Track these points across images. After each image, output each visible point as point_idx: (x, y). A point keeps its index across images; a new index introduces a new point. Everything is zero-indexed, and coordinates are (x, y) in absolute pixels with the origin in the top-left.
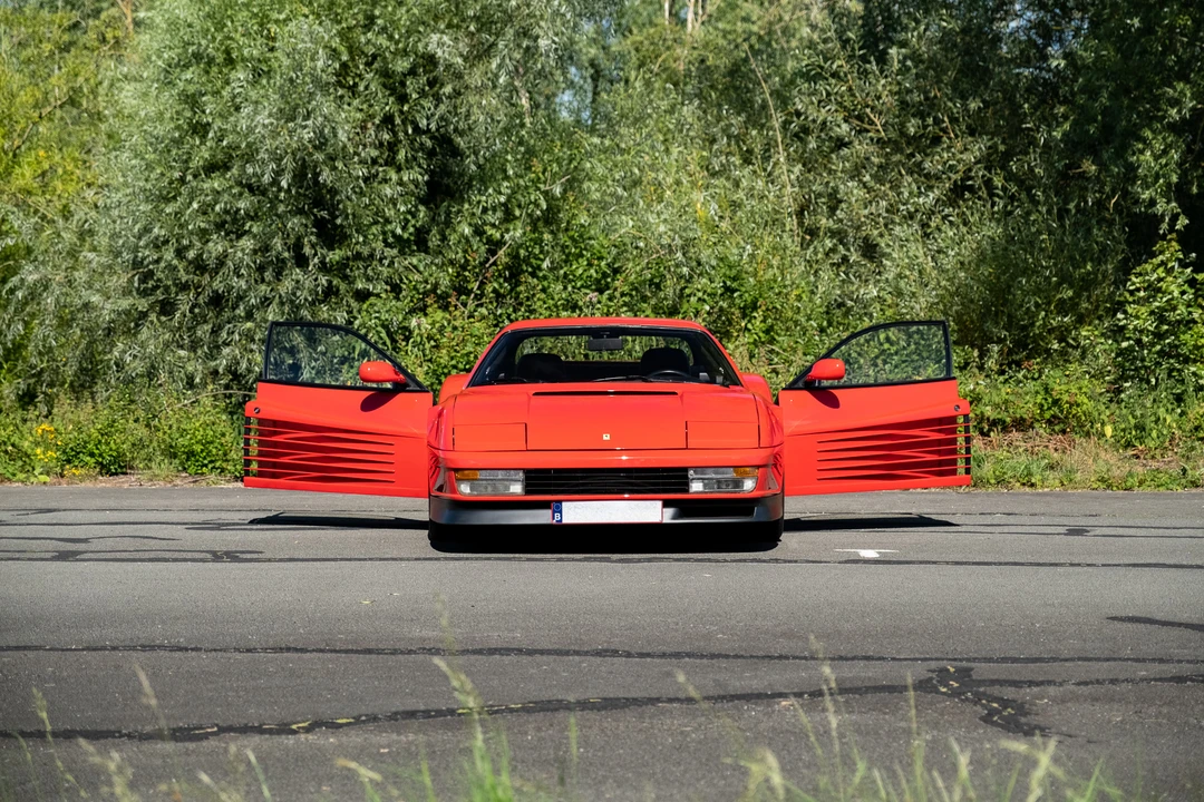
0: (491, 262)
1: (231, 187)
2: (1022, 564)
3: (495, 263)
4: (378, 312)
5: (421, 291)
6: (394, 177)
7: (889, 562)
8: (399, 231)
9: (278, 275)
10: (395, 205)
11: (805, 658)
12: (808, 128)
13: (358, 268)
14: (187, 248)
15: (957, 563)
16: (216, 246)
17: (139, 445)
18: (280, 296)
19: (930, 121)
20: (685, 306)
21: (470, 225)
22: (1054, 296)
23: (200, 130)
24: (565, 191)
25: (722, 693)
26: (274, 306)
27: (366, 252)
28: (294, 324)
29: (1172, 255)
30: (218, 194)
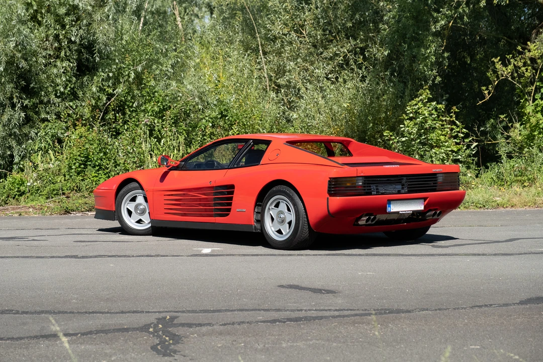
0: (108, 104)
3: (110, 104)
4: (50, 129)
5: (74, 118)
6: (58, 63)
7: (212, 255)
8: (62, 90)
9: (3, 112)
10: (60, 77)
11: (103, 313)
13: (42, 108)
15: (244, 255)
18: (3, 122)
19: (327, 33)
20: (200, 124)
21: (97, 87)
24: (143, 70)
25: (39, 334)
27: (46, 100)
28: (10, 135)
29: (426, 96)
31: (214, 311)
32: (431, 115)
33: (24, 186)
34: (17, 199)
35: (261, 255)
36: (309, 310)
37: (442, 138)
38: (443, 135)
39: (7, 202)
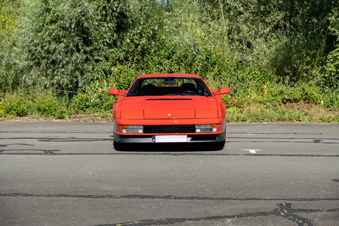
0: (136, 50)
1: (58, 28)
2: (302, 156)
4: (102, 66)
5: (115, 59)
6: (106, 25)
7: (259, 155)
8: (108, 41)
9: (72, 55)
10: (106, 33)
11: (234, 199)
12: (231, 9)
13: (96, 53)
14: (44, 46)
15: (281, 155)
16: (53, 46)
17: (29, 107)
18: (72, 61)
19: (267, 6)
20: (194, 64)
21: (129, 39)
22: (305, 60)
23: (48, 10)
24: (158, 29)
25: (208, 216)
26: (70, 64)
27: (98, 47)
28: (77, 69)
30: (54, 30)
31: (310, 200)
33: (89, 102)
34: (84, 111)
39: (78, 112)
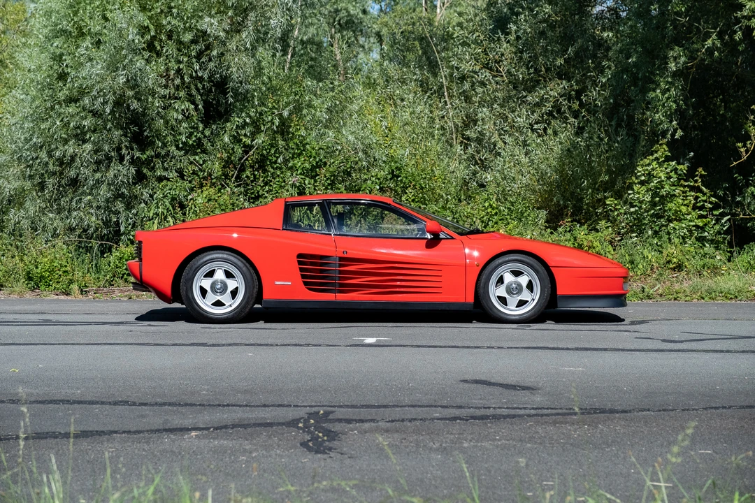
0: (245, 158)
1: (80, 112)
3: (247, 159)
4: (169, 190)
7: (377, 346)
8: (184, 139)
9: (108, 167)
13: (159, 163)
14: (54, 150)
16: (71, 148)
18: (108, 180)
19: (532, 70)
20: (364, 186)
21: (230, 136)
22: (598, 180)
23: (63, 76)
24: (290, 115)
26: (104, 187)
27: (163, 153)
28: (117, 197)
29: (663, 154)
30: (72, 116)
31: (379, 407)
32: (669, 178)
34: (126, 280)
35: (441, 347)
36: (499, 408)
37: (684, 209)
38: (685, 205)
39: (112, 283)
